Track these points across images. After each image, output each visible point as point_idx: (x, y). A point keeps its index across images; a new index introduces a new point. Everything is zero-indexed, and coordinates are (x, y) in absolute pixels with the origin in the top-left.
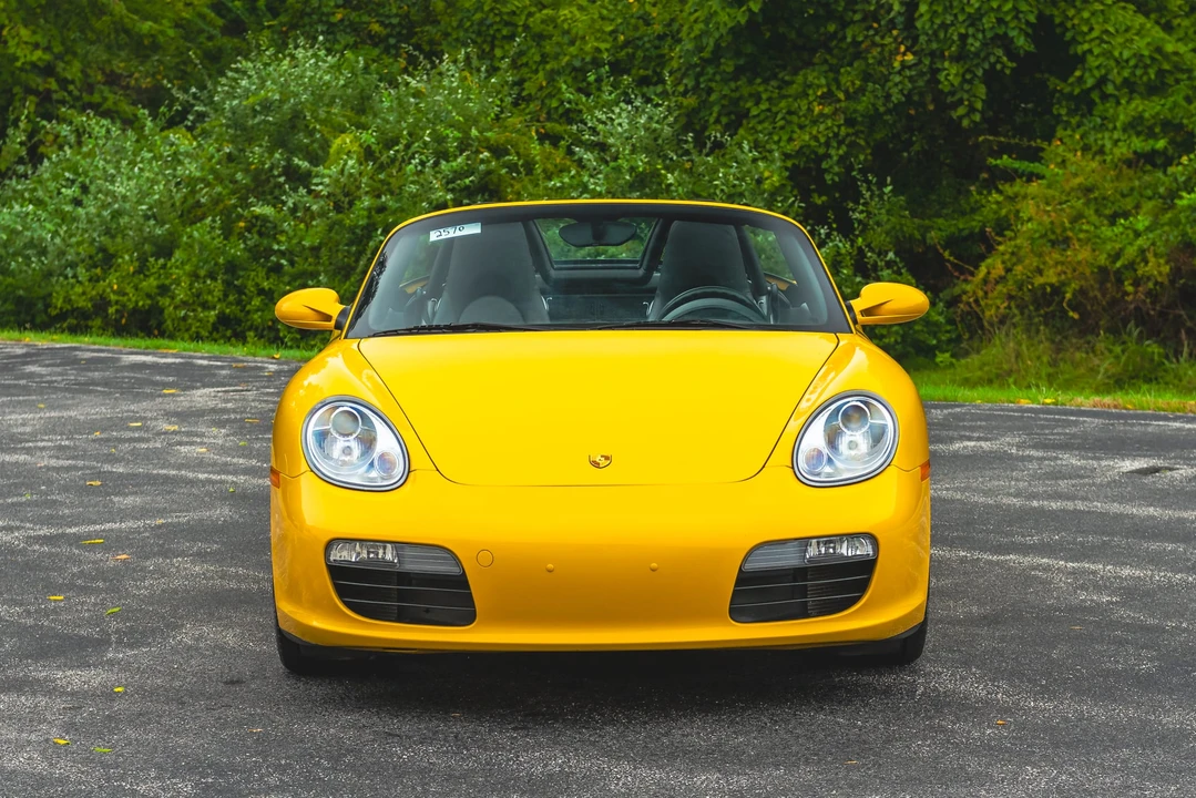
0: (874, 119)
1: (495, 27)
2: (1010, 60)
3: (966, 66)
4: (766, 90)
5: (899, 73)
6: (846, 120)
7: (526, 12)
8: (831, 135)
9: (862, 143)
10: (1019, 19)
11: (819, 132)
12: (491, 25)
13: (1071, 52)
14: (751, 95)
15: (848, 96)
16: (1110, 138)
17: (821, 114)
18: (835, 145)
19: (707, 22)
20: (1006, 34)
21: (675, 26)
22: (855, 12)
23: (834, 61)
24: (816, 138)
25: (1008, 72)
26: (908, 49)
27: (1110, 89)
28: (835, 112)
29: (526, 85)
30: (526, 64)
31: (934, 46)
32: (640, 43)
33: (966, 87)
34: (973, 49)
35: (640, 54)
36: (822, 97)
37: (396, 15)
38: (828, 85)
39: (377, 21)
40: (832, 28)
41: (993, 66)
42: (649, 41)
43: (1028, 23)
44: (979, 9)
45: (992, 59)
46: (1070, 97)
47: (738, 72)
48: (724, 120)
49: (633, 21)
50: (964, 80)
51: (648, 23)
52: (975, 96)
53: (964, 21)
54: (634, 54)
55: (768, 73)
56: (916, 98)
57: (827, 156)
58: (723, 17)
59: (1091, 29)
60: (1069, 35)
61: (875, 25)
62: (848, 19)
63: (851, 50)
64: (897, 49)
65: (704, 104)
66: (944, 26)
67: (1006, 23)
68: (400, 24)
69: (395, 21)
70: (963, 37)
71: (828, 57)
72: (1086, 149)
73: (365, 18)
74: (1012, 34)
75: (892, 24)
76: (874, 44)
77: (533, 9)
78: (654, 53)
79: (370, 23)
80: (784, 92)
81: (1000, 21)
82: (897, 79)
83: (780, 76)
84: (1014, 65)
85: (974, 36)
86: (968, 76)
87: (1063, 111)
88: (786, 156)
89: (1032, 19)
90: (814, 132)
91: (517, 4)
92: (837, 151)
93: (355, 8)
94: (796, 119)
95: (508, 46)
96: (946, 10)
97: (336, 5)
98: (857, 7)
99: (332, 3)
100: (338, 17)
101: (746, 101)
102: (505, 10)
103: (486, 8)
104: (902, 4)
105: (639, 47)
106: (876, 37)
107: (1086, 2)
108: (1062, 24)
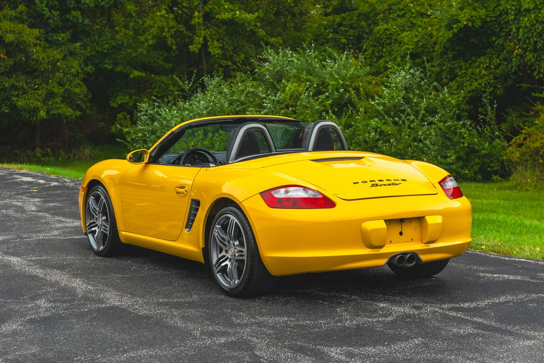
0: (505, 77)
1: (384, 40)
3: (538, 54)
4: (465, 65)
5: (516, 57)
6: (493, 77)
7: (396, 34)
8: (487, 83)
9: (499, 86)
11: (482, 82)
12: (382, 39)
14: (458, 67)
15: (495, 67)
17: (484, 75)
18: (489, 87)
22: (503, 32)
23: (494, 53)
24: (481, 85)
26: (519, 48)
28: (490, 73)
31: (525, 46)
32: (426, 46)
33: (538, 63)
34: (538, 47)
35: (426, 50)
36: (486, 67)
37: (353, 36)
38: (489, 63)
39: (344, 38)
40: (494, 39)
42: (430, 45)
47: (455, 58)
48: (449, 77)
49: (426, 37)
50: (537, 60)
51: (431, 38)
52: (540, 67)
53: (536, 36)
54: (424, 50)
55: (469, 58)
56: (521, 68)
57: (484, 92)
58: (446, 35)
61: (510, 37)
62: (500, 35)
63: (501, 48)
64: (515, 47)
65: (442, 71)
66: (528, 38)
68: (353, 39)
69: (351, 38)
70: (536, 42)
71: (492, 51)
73: (340, 37)
76: (508, 45)
78: (431, 50)
79: (341, 39)
80: (472, 65)
82: (515, 60)
83: (473, 58)
85: (539, 42)
86: (539, 59)
88: (469, 92)
90: (480, 82)
91: (393, 30)
92: (489, 90)
93: (337, 33)
94: (474, 76)
95: (388, 47)
96: (530, 31)
97: (330, 32)
98: (504, 30)
99: (328, 31)
100: (330, 36)
101: (457, 69)
102: (388, 33)
103: (381, 32)
104: (516, 28)
105: (426, 47)
106: (509, 43)
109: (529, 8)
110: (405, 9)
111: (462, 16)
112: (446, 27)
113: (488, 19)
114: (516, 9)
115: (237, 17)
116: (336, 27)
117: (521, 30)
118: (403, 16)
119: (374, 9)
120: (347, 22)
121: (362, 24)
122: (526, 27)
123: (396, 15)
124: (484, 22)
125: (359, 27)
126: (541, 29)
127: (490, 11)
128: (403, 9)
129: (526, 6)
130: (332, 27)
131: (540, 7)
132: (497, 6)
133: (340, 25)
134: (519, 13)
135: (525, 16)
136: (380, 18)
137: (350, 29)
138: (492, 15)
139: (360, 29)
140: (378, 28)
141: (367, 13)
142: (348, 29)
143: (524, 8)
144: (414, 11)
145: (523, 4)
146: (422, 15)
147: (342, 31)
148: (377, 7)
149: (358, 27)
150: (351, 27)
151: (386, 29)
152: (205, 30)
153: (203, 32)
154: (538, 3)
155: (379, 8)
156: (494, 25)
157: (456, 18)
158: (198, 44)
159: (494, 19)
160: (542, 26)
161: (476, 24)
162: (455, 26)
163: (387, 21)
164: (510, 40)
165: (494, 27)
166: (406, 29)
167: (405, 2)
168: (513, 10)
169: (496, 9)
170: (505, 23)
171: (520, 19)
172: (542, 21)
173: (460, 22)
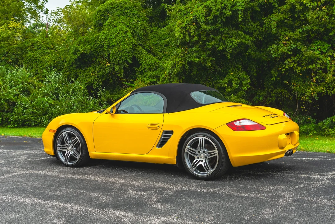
2: (128, 65)
3: (120, 66)
4: (82, 71)
5: (107, 67)
6: (97, 76)
8: (94, 79)
9: (100, 81)
10: (129, 57)
12: (32, 60)
13: (139, 63)
14: (79, 72)
15: (98, 72)
16: (146, 79)
17: (92, 75)
18: (95, 81)
19: (70, 58)
21: (66, 59)
22: (99, 56)
23: (95, 65)
24: (91, 80)
25: (127, 67)
26: (109, 63)
27: (146, 70)
28: (95, 75)
29: (38, 71)
30: (39, 67)
31: (113, 62)
33: (120, 70)
34: (121, 63)
36: (93, 72)
37: (14, 58)
38: (94, 70)
39: (11, 59)
40: (95, 59)
41: (125, 66)
42: (61, 62)
43: (131, 57)
44: (121, 55)
46: (139, 71)
47: (77, 68)
48: (74, 77)
49: (58, 58)
50: (119, 69)
51: (61, 59)
52: (122, 72)
53: (119, 58)
54: (58, 65)
55: (83, 68)
56: (110, 72)
57: (94, 83)
58: (73, 57)
59: (143, 59)
60: (139, 60)
61: (103, 58)
62: (97, 57)
63: (98, 63)
64: (107, 63)
65: (70, 74)
66: (115, 58)
67: (127, 58)
68: (15, 60)
69: (14, 59)
70: (119, 61)
72: (142, 81)
73: (8, 59)
74: (128, 60)
75: (106, 58)
76: (103, 62)
77: (40, 56)
80: (86, 71)
81: (125, 57)
82: (107, 69)
83: (85, 68)
85: (121, 60)
86: (120, 68)
87: (138, 74)
88: (86, 84)
89: (132, 57)
91: (37, 55)
92: (96, 83)
93: (6, 57)
94: (88, 76)
95: (35, 64)
96: (115, 55)
97: (3, 56)
99: (1, 56)
100: (3, 58)
101: (78, 73)
102: (35, 57)
103: (31, 56)
104: (107, 54)
105: (59, 63)
106: (103, 61)
107: (142, 53)
108: (137, 58)
110: (41, 45)
111: (80, 48)
112: (73, 53)
113: (92, 50)
116: (5, 54)
117: (111, 55)
118: (40, 49)
119: (25, 45)
120: (11, 51)
121: (19, 52)
122: (113, 53)
123: (36, 48)
124: (91, 51)
125: (17, 54)
126: (121, 54)
127: (92, 46)
128: (39, 46)
129: (113, 44)
130: (3, 54)
131: (119, 44)
132: (95, 44)
133: (7, 53)
134: (109, 46)
135: (112, 48)
136: (28, 50)
138: (93, 48)
140: (29, 54)
141: (21, 47)
142: (12, 55)
144: (45, 47)
145: (111, 43)
146: (49, 48)
147: (9, 56)
148: (26, 44)
150: (13, 54)
151: (33, 55)
154: (119, 42)
155: (27, 45)
156: (94, 52)
157: (77, 49)
159: (94, 50)
161: (88, 52)
162: (78, 53)
163: (32, 51)
164: (103, 60)
165: (94, 54)
166: (42, 55)
167: (40, 42)
168: (106, 46)
169: (95, 45)
170: (100, 52)
171: (109, 50)
172: (121, 51)
173: (80, 51)
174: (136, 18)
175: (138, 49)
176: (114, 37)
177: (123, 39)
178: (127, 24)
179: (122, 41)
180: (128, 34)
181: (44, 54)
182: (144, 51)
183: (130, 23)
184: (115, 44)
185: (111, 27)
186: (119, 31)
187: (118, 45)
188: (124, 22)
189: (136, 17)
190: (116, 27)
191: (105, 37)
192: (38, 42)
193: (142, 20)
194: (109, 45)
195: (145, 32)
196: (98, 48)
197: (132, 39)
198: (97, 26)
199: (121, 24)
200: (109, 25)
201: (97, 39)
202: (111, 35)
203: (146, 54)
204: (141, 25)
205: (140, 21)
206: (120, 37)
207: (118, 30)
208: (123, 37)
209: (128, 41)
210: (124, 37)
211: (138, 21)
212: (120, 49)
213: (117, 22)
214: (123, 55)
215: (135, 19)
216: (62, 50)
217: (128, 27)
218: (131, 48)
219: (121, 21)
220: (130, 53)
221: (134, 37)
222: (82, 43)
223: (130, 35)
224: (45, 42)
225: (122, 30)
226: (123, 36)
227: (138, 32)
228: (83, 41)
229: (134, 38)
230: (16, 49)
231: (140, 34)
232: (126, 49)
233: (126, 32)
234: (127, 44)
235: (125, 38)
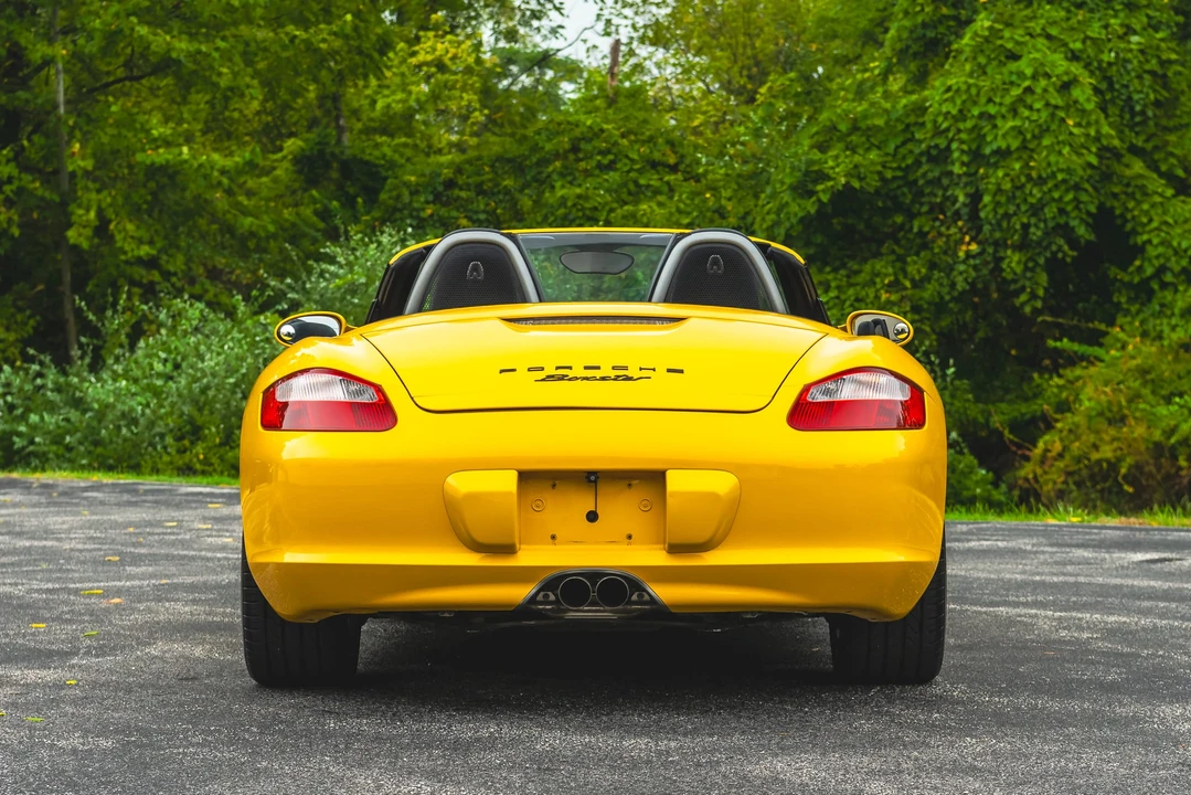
0: (940, 307)
2: (1071, 248)
3: (1029, 255)
4: (835, 279)
5: (964, 262)
6: (912, 307)
7: (607, 208)
9: (928, 329)
10: (1080, 210)
13: (1131, 242)
15: (916, 285)
16: (1169, 324)
19: (778, 214)
20: (1067, 224)
21: (749, 219)
22: (922, 204)
23: (901, 251)
25: (1069, 260)
26: (973, 239)
27: (1168, 278)
28: (903, 298)
31: (998, 235)
33: (1029, 274)
34: (1034, 238)
36: (890, 285)
37: (484, 212)
38: (895, 274)
39: (466, 217)
40: (899, 219)
41: (1054, 254)
43: (1088, 213)
44: (1041, 199)
45: (1054, 248)
46: (1129, 286)
50: (1026, 268)
51: (723, 217)
52: (1037, 284)
53: (1026, 211)
55: (838, 262)
56: (980, 286)
58: (794, 208)
59: (1151, 220)
60: (1129, 227)
61: (941, 217)
62: (915, 211)
63: (918, 241)
64: (962, 239)
66: (1007, 216)
67: (1067, 213)
69: (482, 216)
70: (1025, 227)
72: (1145, 334)
73: (454, 214)
74: (1074, 223)
75: (957, 215)
76: (940, 234)
77: (615, 205)
79: (457, 218)
80: (853, 280)
81: (1062, 211)
82: (962, 267)
83: (850, 264)
84: (1075, 254)
85: (1036, 225)
86: (1030, 265)
87: (1123, 300)
89: (1093, 209)
91: (599, 199)
93: (444, 205)
96: (1008, 200)
97: (427, 201)
98: (924, 200)
99: (422, 199)
100: (429, 212)
102: (588, 205)
103: (569, 204)
104: (967, 195)
106: (943, 229)
107: (1146, 194)
108: (1122, 216)
109: (1008, 147)
110: (614, 150)
111: (831, 163)
112: (793, 188)
113: (889, 175)
114: (970, 149)
115: (186, 161)
116: (440, 188)
117: (987, 199)
118: (611, 167)
119: (535, 148)
120: (468, 177)
121: (506, 183)
122: (999, 190)
123: (593, 163)
124: (883, 179)
125: (499, 192)
126: (1039, 195)
127: (887, 154)
128: (608, 152)
129: (1001, 143)
130: (430, 189)
131: (1031, 146)
132: (904, 143)
133: (451, 183)
134: (976, 156)
135: (996, 166)
136: (554, 171)
137: (478, 194)
138: (894, 165)
139: (501, 197)
140: (559, 192)
141: (519, 157)
142: (474, 195)
143: (995, 147)
144: (635, 157)
145: (989, 139)
146: (654, 165)
147: (458, 199)
148: (540, 145)
149: (496, 190)
150: (480, 190)
151: (579, 197)
152: (99, 191)
153: (93, 196)
154: (1029, 136)
155: (548, 147)
156: (899, 187)
157: (816, 168)
158: (84, 227)
159: (899, 174)
160: (1041, 190)
161: (868, 184)
162: (820, 187)
163: (575, 179)
164: (943, 223)
165: (899, 192)
166: (624, 196)
167: (611, 136)
168: (963, 152)
169: (903, 151)
170: (929, 182)
171: (977, 172)
172: (1040, 177)
173: (829, 178)
174: (1116, 16)
175: (1128, 172)
176: (1004, 110)
177: (1053, 120)
178: (1071, 46)
179: (1048, 130)
180: (1076, 93)
181: (630, 193)
182: (1156, 184)
183: (1087, 38)
184: (1010, 140)
185: (990, 60)
186: (1034, 77)
187: (1024, 147)
188: (1054, 31)
189: (1118, 7)
190: (1015, 57)
191: (961, 111)
192: (602, 131)
193: (1150, 25)
194: (979, 147)
195: (1166, 86)
196: (918, 163)
197: (1097, 122)
198: (915, 55)
199: (1039, 46)
200: (978, 50)
201: (912, 119)
202: (990, 100)
203: (1168, 199)
204: (1142, 52)
205: (1138, 27)
206: (1038, 110)
207: (1029, 72)
208: (1051, 110)
209: (1076, 131)
210: (1056, 107)
211: (1130, 30)
212: (1033, 168)
213: (1021, 32)
214: (1047, 197)
215: (1112, 21)
216: (727, 175)
217: (1074, 57)
218: (1090, 165)
219: (1043, 29)
220: (1086, 190)
221: (1104, 110)
222: (840, 140)
223: (1088, 100)
224: (636, 135)
225: (1047, 76)
226: (1053, 102)
227: (1126, 87)
228: (843, 127)
229: (1107, 116)
230: (492, 166)
231: (1136, 97)
232: (1069, 171)
233: (1065, 87)
234: (1071, 145)
235: (1062, 114)
